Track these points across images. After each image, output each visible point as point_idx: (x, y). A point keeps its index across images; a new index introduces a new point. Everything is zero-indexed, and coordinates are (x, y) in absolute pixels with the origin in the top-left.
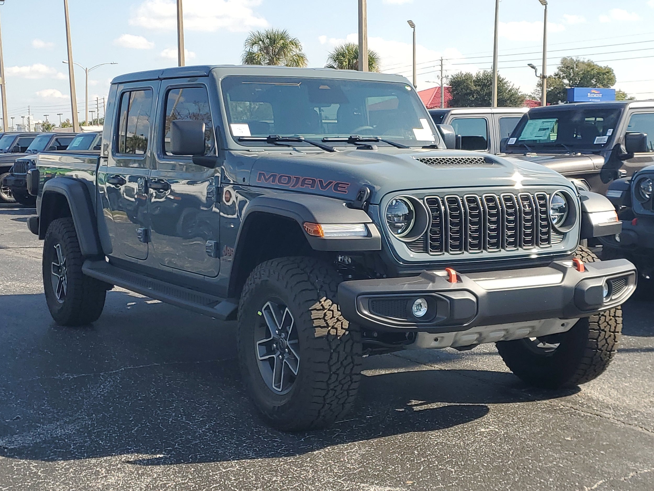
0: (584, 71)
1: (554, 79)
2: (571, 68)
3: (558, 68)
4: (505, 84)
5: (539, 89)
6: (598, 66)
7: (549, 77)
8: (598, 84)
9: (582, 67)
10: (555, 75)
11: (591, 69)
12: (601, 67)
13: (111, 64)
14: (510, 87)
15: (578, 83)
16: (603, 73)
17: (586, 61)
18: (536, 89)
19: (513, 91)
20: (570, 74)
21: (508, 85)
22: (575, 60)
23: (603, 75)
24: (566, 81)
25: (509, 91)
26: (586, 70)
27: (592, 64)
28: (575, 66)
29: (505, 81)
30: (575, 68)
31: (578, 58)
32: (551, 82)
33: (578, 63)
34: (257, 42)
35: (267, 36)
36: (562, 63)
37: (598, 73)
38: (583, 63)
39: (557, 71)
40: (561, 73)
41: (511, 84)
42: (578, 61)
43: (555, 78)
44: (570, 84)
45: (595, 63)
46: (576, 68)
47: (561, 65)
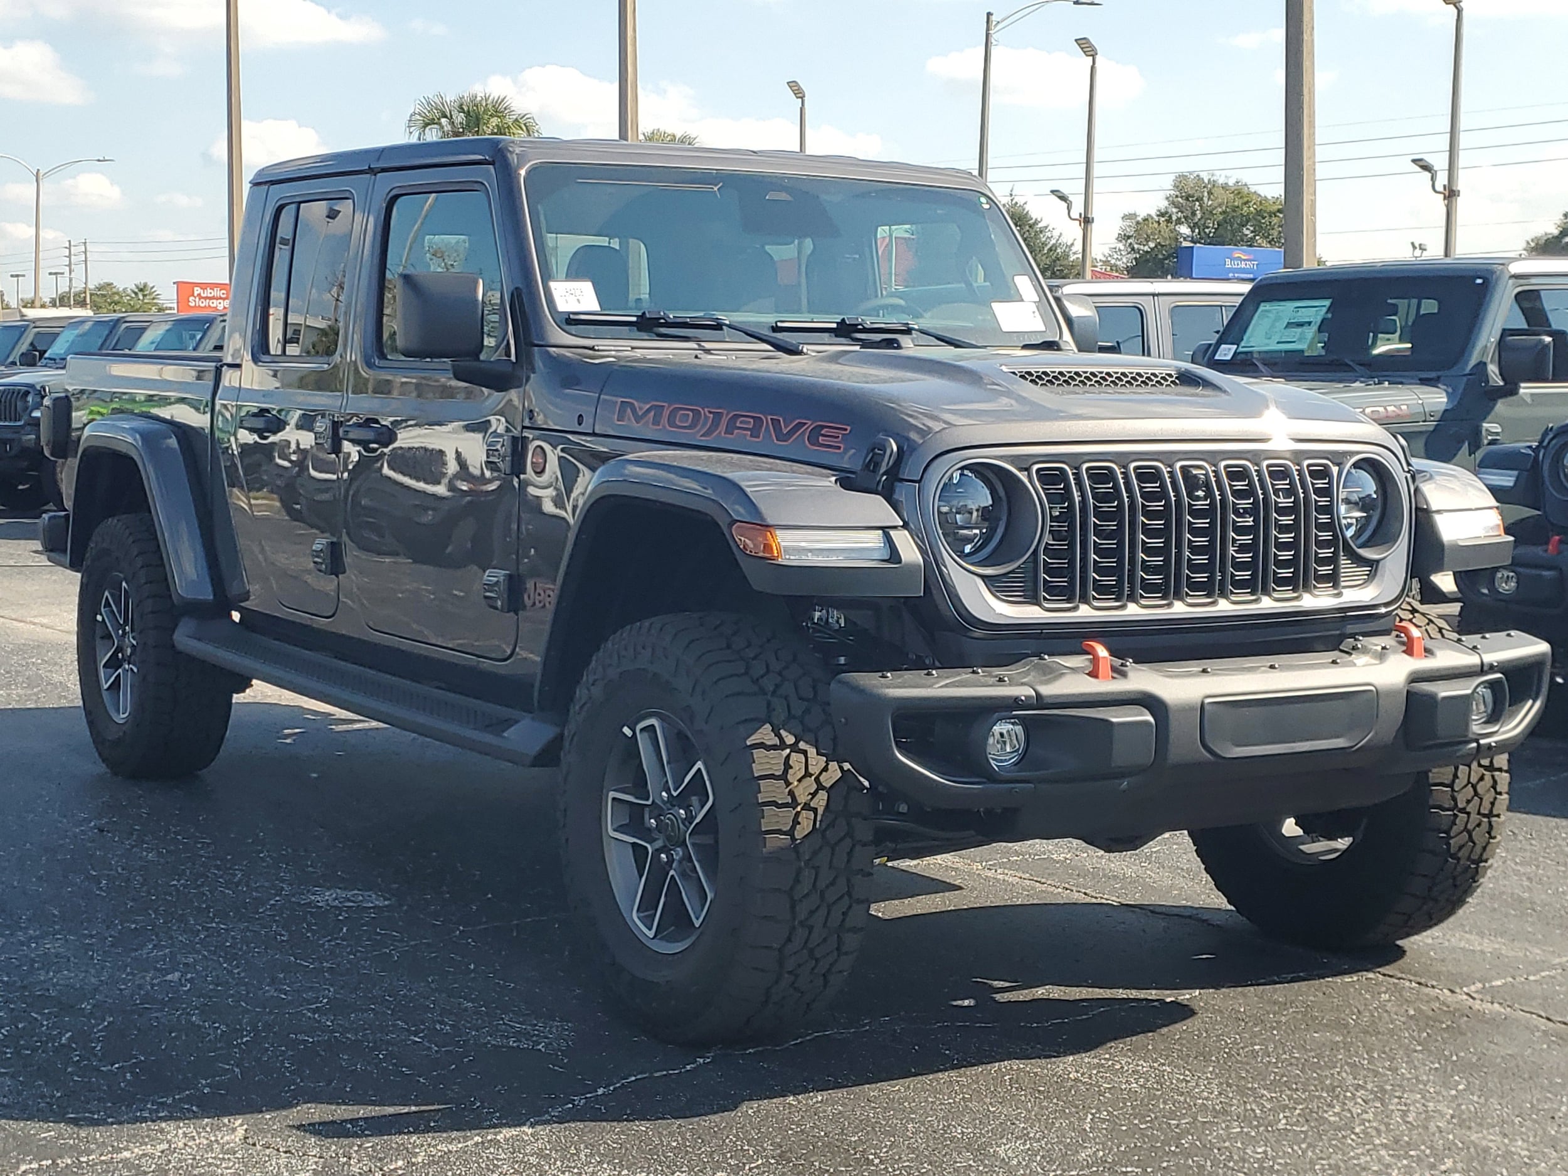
0: (1227, 207)
1: (1156, 225)
2: (1197, 200)
3: (1167, 198)
4: (1041, 232)
5: (1122, 248)
6: (1260, 195)
7: (1145, 220)
8: (1257, 238)
9: (1222, 196)
10: (1158, 216)
11: (1241, 201)
12: (1266, 199)
13: (99, 161)
14: (1053, 241)
15: (1211, 235)
16: (1271, 212)
17: (1231, 183)
18: (1114, 246)
19: (1059, 250)
20: (1194, 214)
21: (1049, 234)
22: (1206, 181)
23: (1271, 216)
24: (1184, 230)
25: (1050, 250)
26: (1229, 204)
27: (1245, 190)
28: (1206, 194)
29: (1040, 225)
30: (1205, 199)
31: (1213, 175)
32: (1149, 232)
33: (1212, 188)
34: (436, 120)
35: (461, 107)
36: (1176, 187)
37: (1259, 213)
38: (1225, 187)
39: (1163, 204)
40: (1175, 210)
41: (1056, 234)
42: (1214, 184)
43: (1159, 223)
44: (1192, 238)
45: (1253, 189)
46: (1209, 199)
47: (1173, 192)
